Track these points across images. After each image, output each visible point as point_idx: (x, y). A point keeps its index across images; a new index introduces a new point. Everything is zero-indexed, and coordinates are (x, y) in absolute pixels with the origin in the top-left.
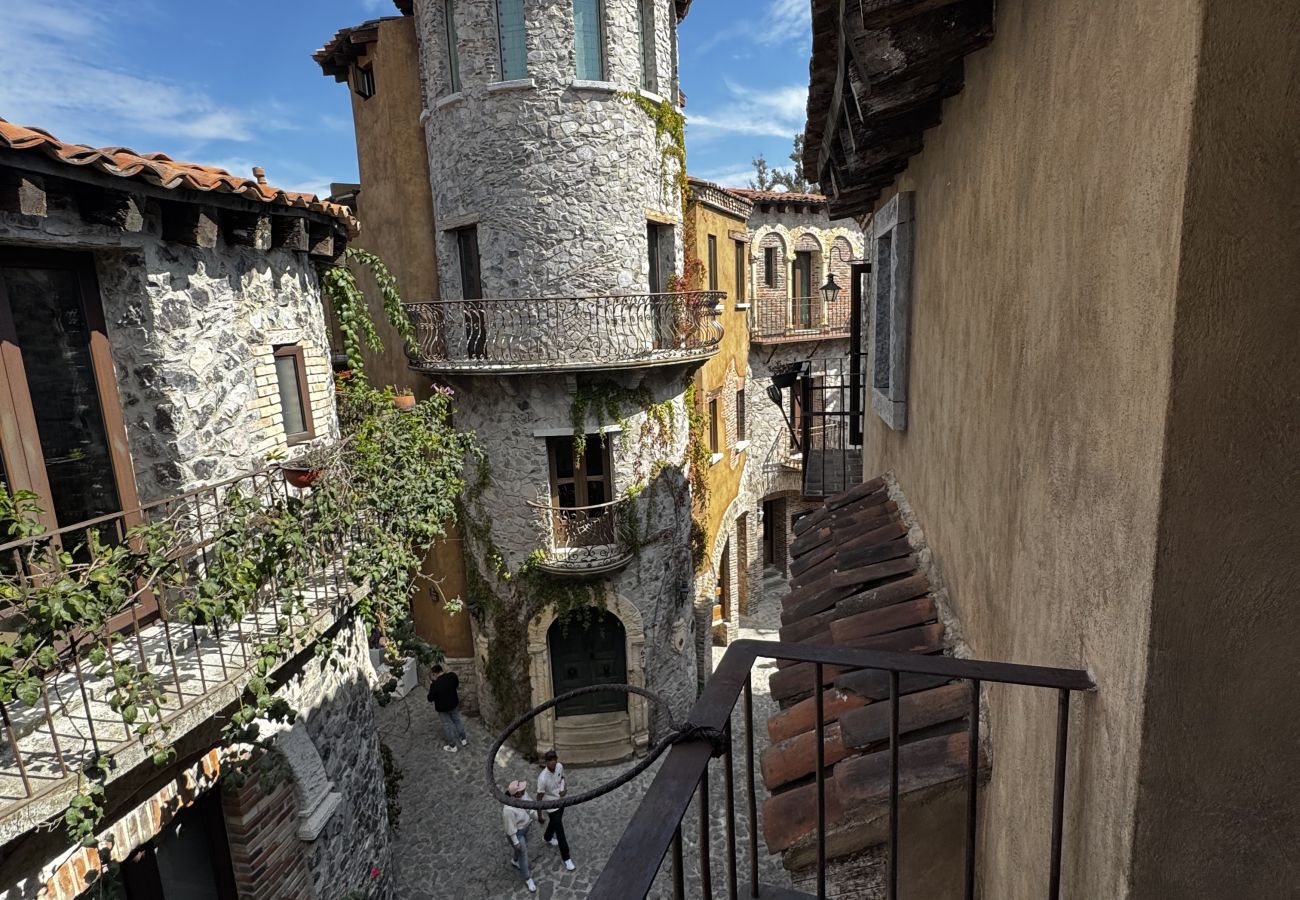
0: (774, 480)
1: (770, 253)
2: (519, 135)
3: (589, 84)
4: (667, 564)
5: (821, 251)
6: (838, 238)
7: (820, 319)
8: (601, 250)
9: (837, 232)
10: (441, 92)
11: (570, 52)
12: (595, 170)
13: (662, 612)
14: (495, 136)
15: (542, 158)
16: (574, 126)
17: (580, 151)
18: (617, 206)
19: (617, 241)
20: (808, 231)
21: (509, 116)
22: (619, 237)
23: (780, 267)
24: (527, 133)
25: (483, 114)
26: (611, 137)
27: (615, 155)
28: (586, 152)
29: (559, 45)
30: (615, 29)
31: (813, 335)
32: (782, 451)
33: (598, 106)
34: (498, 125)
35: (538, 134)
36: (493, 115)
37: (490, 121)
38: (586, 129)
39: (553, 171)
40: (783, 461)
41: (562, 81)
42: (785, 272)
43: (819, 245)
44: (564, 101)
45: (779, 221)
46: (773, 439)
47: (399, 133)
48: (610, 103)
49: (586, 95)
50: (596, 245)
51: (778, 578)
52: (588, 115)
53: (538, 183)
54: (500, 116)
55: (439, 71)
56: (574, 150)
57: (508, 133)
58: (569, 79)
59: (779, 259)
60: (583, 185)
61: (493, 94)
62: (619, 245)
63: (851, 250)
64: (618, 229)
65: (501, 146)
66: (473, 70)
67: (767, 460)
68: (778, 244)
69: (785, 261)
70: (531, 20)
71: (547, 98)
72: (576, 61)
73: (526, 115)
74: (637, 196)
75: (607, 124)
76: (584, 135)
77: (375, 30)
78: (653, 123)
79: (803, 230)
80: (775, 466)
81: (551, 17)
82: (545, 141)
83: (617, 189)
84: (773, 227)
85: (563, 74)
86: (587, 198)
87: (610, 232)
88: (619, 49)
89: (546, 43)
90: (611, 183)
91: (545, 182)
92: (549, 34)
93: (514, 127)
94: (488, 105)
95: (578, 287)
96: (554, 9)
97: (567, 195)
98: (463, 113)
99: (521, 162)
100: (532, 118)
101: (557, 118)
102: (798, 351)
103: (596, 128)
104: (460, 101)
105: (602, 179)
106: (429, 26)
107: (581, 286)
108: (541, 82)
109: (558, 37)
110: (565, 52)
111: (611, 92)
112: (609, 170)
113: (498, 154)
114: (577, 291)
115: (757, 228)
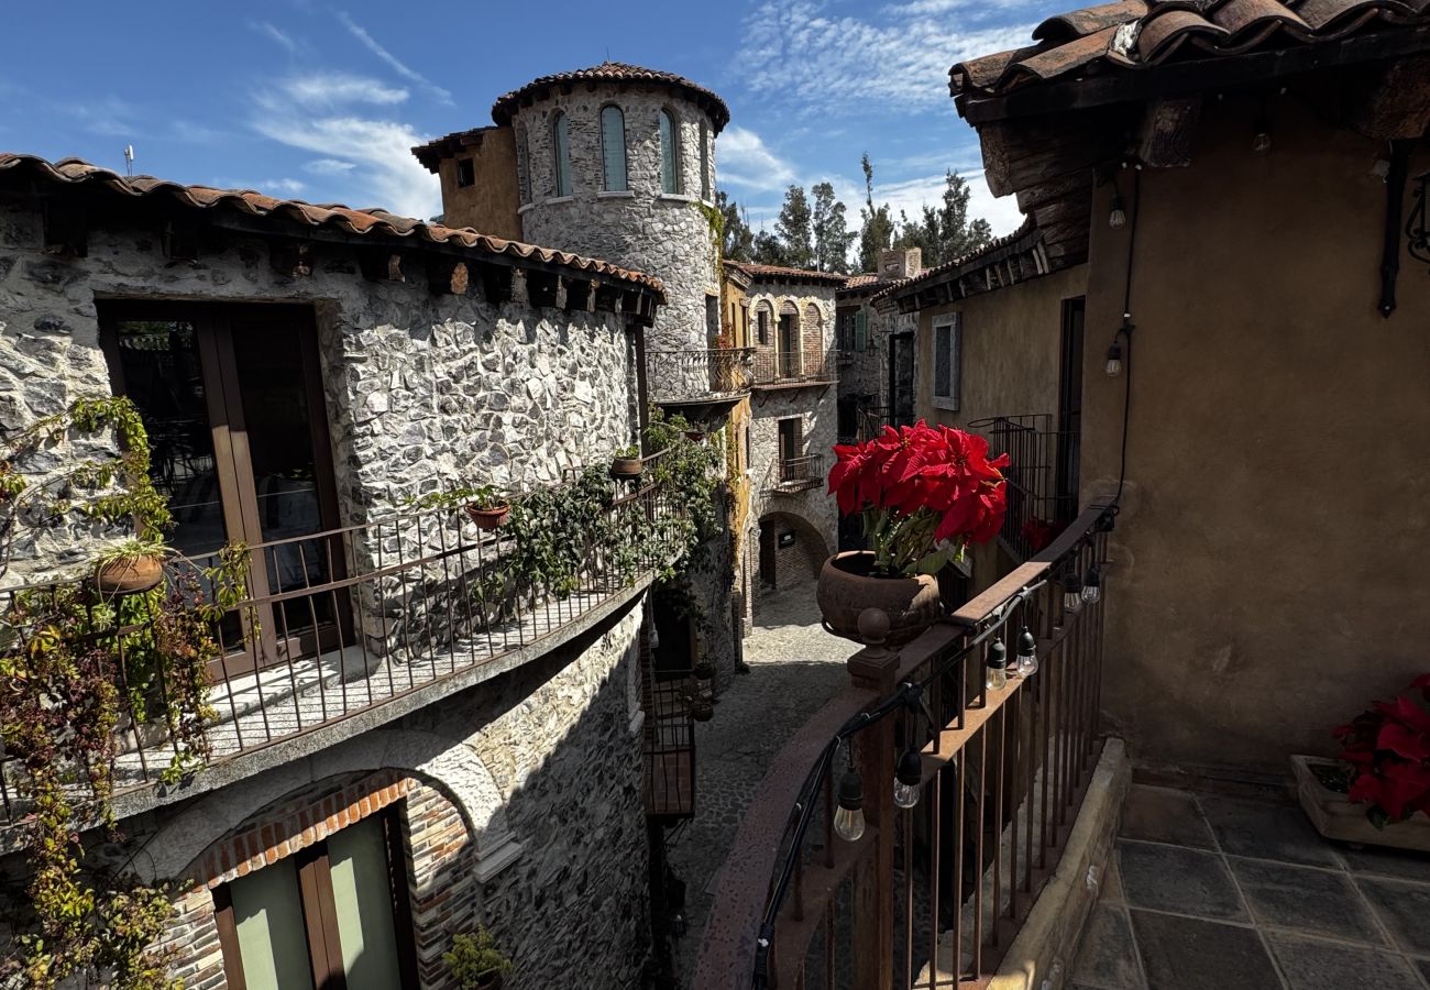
0: (768, 503)
1: (761, 315)
2: (621, 231)
3: (672, 196)
4: (719, 557)
5: (798, 315)
6: (811, 304)
7: (798, 370)
8: (678, 317)
9: (810, 299)
10: (550, 192)
11: (659, 174)
12: (675, 258)
13: (717, 595)
14: (602, 231)
15: (638, 248)
16: (661, 226)
17: (665, 244)
18: (690, 285)
19: (689, 310)
20: (790, 299)
21: (613, 216)
22: (690, 307)
23: (769, 328)
24: (627, 229)
25: (591, 213)
26: (686, 234)
27: (687, 247)
28: (669, 245)
29: (651, 168)
30: (688, 158)
31: (793, 383)
32: (773, 479)
33: (677, 212)
34: (604, 222)
35: (635, 231)
36: (599, 215)
37: (598, 219)
38: (669, 228)
39: (646, 258)
40: (775, 487)
41: (653, 193)
42: (774, 332)
43: (797, 310)
44: (655, 208)
45: (768, 291)
46: (767, 468)
47: (499, 218)
48: (684, 210)
49: (669, 204)
50: (675, 313)
51: (769, 589)
52: (670, 218)
53: (635, 266)
54: (605, 216)
55: (548, 177)
56: (660, 243)
57: (613, 229)
58: (658, 193)
59: (769, 321)
60: (666, 269)
61: (600, 200)
62: (690, 313)
63: (820, 314)
64: (689, 301)
65: (606, 238)
66: (584, 180)
67: (763, 487)
68: (767, 309)
69: (773, 322)
70: (632, 150)
71: (643, 204)
72: (662, 180)
73: (627, 217)
74: (700, 277)
75: (683, 225)
76: (668, 233)
77: (481, 136)
78: (707, 223)
79: (785, 298)
80: (768, 491)
81: (646, 148)
82: (640, 236)
83: (689, 272)
84: (764, 296)
85: (654, 188)
86: (669, 278)
87: (685, 303)
88: (690, 172)
89: (641, 166)
90: (685, 268)
91: (639, 266)
92: (644, 159)
93: (617, 225)
94: (596, 207)
95: (662, 343)
96: (648, 143)
97: (655, 275)
98: (573, 211)
99: (622, 251)
100: (631, 219)
101: (649, 220)
102: (783, 396)
103: (676, 228)
104: (571, 202)
105: (679, 264)
106: (540, 142)
107: (665, 343)
108: (638, 194)
109: (650, 162)
110: (655, 173)
111: (685, 202)
112: (684, 258)
113: (604, 244)
114: (662, 347)
115: (752, 296)
